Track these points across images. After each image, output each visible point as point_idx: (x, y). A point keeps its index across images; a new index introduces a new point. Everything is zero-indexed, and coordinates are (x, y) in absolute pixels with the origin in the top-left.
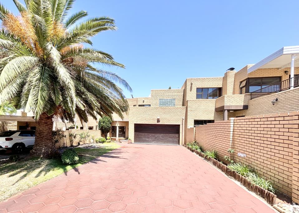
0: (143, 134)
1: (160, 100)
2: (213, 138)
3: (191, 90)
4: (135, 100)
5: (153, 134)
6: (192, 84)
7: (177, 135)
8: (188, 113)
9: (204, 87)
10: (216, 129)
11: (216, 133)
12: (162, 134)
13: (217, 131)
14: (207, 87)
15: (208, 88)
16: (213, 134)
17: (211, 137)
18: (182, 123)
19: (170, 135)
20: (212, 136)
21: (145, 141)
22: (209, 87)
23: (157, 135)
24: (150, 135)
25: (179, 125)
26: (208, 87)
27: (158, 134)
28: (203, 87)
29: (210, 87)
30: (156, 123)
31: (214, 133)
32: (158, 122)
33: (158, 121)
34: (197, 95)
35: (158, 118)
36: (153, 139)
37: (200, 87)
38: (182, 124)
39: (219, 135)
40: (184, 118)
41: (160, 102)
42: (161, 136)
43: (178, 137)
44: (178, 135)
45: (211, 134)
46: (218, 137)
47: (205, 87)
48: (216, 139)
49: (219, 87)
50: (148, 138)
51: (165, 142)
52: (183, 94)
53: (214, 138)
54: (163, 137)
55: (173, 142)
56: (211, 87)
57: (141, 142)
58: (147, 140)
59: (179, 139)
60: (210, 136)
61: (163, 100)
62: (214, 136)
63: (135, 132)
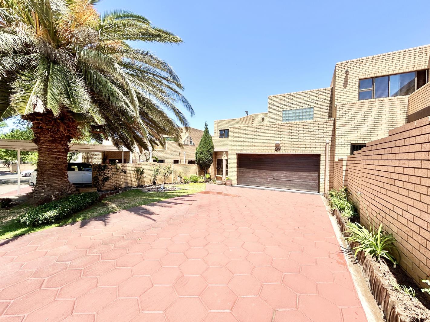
0: (252, 171)
1: (284, 113)
2: (381, 184)
3: (345, 85)
4: (250, 118)
5: (269, 172)
6: (347, 72)
7: (314, 175)
8: (337, 132)
9: (378, 75)
10: (391, 157)
11: (391, 169)
12: (285, 172)
13: (395, 163)
14: (385, 74)
15: (389, 76)
16: (381, 174)
17: (376, 183)
18: (325, 151)
19: (301, 173)
20: (378, 178)
21: (256, 182)
22: (390, 73)
23: (275, 174)
24: (264, 173)
25: (319, 156)
26: (387, 74)
27: (278, 172)
28: (376, 75)
29: (392, 73)
30: (272, 151)
31: (384, 168)
32: (276, 150)
33: (278, 148)
34: (360, 93)
35: (278, 142)
36: (268, 180)
37: (366, 77)
38: (325, 153)
39: (404, 178)
40: (329, 141)
41: (284, 116)
42: (283, 175)
43: (316, 179)
44: (317, 175)
45: (376, 173)
46: (399, 184)
47: (380, 74)
48: (393, 188)
49: (418, 69)
50: (260, 178)
51: (290, 187)
52: (329, 96)
53: (387, 186)
54: (288, 177)
55: (308, 187)
56: (397, 72)
57: (248, 184)
58: (259, 181)
59: (319, 182)
60: (373, 177)
61: (290, 112)
62: (384, 180)
63: (238, 167)
